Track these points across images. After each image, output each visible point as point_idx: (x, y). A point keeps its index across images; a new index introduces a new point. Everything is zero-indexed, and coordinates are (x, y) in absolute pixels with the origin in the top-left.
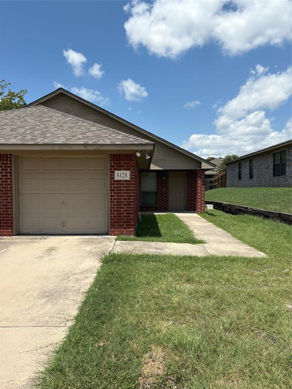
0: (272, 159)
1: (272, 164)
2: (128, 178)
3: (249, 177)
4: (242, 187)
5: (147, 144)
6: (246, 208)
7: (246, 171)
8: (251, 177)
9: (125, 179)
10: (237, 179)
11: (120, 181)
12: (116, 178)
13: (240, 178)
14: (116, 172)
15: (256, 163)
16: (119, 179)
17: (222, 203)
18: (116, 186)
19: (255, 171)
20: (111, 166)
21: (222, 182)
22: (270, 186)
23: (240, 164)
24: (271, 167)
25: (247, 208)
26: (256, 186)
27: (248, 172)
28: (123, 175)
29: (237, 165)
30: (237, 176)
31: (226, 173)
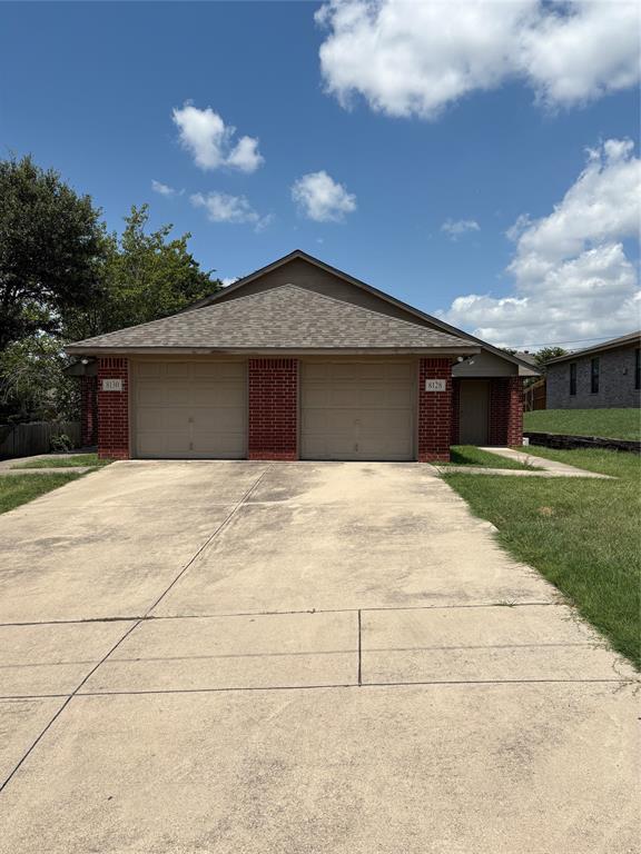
0: (634, 359)
1: (634, 367)
2: (443, 389)
3: (590, 390)
4: (578, 408)
5: (474, 347)
6: (589, 439)
7: (584, 380)
8: (595, 389)
9: (438, 390)
10: (568, 394)
11: (433, 392)
12: (428, 389)
13: (573, 392)
14: (428, 381)
15: (603, 364)
16: (432, 390)
17: (545, 435)
18: (427, 399)
19: (602, 380)
20: (421, 374)
21: (538, 401)
22: (630, 405)
23: (573, 367)
24: (632, 373)
25: (591, 439)
26: (604, 406)
27: (590, 381)
28: (437, 385)
29: (567, 368)
30: (568, 389)
31: (545, 382)
